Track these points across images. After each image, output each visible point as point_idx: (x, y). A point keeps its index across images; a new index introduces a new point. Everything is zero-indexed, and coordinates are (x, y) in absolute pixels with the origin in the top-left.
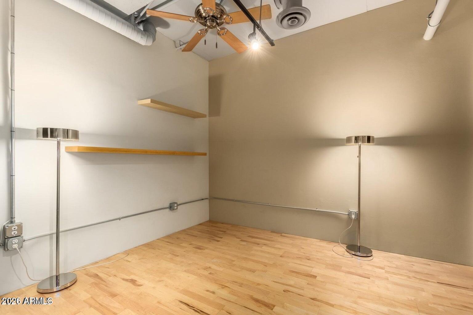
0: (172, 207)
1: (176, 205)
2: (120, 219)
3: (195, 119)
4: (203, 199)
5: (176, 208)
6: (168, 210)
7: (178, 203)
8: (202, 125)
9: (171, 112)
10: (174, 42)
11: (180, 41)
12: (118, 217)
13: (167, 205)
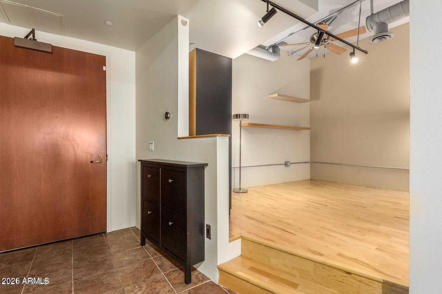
0: (286, 164)
1: (289, 163)
2: (260, 166)
3: (301, 104)
4: (306, 162)
5: (289, 165)
6: (284, 166)
7: (291, 162)
8: (305, 107)
9: (288, 100)
10: (288, 52)
11: (292, 51)
12: (259, 165)
13: (284, 163)
